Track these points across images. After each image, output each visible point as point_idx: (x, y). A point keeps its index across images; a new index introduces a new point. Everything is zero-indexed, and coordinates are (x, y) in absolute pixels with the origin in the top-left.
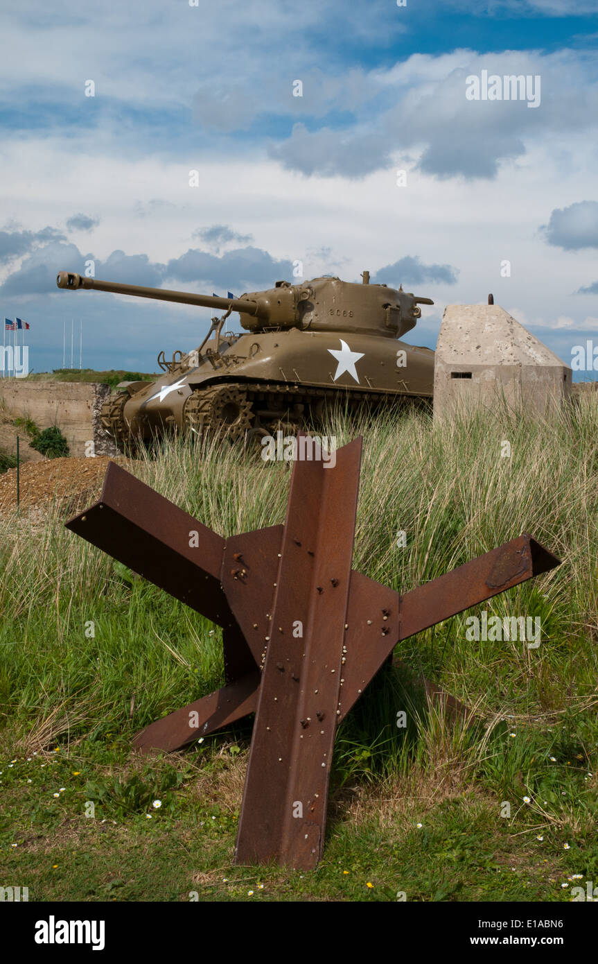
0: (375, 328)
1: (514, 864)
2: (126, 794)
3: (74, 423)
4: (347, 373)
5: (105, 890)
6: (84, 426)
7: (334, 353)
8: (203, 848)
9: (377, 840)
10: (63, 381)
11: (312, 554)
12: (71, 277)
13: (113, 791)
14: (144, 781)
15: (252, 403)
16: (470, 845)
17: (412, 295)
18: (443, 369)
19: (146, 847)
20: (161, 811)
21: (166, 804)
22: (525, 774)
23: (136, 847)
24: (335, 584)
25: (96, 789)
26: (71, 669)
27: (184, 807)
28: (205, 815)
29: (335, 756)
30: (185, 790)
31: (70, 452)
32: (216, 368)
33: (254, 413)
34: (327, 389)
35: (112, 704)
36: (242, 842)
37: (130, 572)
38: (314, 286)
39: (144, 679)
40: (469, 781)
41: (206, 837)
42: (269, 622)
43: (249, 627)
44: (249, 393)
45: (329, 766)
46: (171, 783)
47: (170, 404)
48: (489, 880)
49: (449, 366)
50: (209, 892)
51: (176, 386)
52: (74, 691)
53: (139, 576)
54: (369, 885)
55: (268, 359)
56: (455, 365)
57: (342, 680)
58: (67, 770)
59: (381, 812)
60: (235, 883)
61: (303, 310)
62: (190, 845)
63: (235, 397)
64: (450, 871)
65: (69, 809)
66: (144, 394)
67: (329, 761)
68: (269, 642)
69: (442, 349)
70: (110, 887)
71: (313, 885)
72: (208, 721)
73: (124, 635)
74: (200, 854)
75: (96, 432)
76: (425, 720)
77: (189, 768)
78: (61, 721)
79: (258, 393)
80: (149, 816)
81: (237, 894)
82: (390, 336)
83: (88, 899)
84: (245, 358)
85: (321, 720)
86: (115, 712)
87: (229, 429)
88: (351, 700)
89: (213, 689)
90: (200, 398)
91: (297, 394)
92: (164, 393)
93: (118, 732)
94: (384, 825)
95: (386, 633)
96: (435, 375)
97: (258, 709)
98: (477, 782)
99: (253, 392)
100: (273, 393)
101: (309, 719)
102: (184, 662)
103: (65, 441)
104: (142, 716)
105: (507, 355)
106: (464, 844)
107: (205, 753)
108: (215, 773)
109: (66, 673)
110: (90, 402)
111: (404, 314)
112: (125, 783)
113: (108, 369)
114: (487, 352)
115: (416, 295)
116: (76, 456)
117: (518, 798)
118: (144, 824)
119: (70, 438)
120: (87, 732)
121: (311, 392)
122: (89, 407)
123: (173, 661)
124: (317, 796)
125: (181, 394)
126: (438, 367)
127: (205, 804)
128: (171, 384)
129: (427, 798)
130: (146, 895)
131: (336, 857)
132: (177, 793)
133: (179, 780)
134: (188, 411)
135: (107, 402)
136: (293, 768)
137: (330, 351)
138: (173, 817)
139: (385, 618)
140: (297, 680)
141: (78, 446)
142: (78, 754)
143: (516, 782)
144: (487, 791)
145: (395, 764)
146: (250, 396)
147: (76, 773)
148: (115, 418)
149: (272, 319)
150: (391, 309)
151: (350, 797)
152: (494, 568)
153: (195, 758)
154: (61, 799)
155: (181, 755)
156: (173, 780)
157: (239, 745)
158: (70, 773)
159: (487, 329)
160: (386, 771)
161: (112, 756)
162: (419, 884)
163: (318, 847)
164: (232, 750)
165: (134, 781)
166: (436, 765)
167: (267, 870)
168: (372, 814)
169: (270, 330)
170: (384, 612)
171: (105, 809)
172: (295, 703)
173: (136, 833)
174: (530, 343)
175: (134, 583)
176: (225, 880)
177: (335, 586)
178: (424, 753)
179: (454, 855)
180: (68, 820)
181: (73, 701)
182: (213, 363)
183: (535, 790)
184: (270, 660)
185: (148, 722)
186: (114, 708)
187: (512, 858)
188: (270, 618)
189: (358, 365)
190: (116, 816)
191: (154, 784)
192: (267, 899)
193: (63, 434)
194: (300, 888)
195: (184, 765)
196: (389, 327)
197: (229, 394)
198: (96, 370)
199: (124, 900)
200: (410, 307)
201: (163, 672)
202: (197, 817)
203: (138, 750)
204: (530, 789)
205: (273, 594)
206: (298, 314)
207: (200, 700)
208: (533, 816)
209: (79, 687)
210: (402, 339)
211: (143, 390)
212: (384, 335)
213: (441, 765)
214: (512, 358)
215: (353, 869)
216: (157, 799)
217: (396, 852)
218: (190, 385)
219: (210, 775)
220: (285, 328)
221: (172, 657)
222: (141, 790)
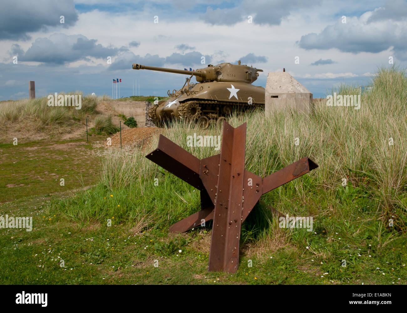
0: (243, 80)
1: (304, 270)
2: (169, 248)
3: (139, 116)
4: (234, 96)
5: (165, 281)
6: (142, 116)
7: (229, 89)
8: (197, 266)
9: (257, 262)
10: (135, 101)
11: (230, 164)
12: (137, 65)
13: (164, 246)
14: (175, 243)
15: (201, 108)
16: (289, 264)
17: (256, 68)
18: (268, 95)
19: (177, 266)
20: (182, 254)
21: (183, 251)
22: (307, 239)
23: (174, 266)
24: (239, 174)
25: (158, 246)
26: (147, 205)
27: (189, 252)
28: (196, 255)
29: (241, 234)
30: (189, 246)
31: (138, 125)
32: (188, 96)
33: (202, 111)
34: (226, 102)
35: (161, 217)
36: (210, 264)
37: (164, 170)
38: (222, 66)
39: (172, 207)
40: (287, 241)
41: (197, 262)
42: (216, 189)
43: (210, 190)
44: (200, 104)
45: (239, 238)
46: (184, 244)
47: (172, 108)
48: (296, 275)
49: (270, 93)
50: (200, 281)
51: (174, 102)
52: (148, 212)
53: (167, 171)
54: (255, 278)
55: (206, 92)
56: (272, 93)
57: (243, 208)
58: (148, 239)
59: (257, 253)
60: (209, 278)
61: (218, 74)
62: (192, 265)
63: (195, 105)
64: (282, 273)
65: (150, 253)
66: (163, 105)
67: (239, 236)
68: (217, 196)
69: (267, 88)
70: (167, 280)
71: (236, 279)
72: (196, 222)
73: (164, 192)
74: (196, 268)
75: (146, 119)
76: (271, 221)
77: (190, 238)
78: (145, 222)
79: (203, 104)
80: (177, 255)
81: (210, 282)
82: (249, 83)
83: (160, 284)
84: (198, 92)
85: (236, 222)
86: (162, 219)
87: (193, 117)
88: (246, 215)
89: (196, 211)
90: (183, 106)
91: (217, 104)
92: (171, 105)
93: (164, 226)
94: (259, 257)
95: (258, 192)
96: (265, 97)
97: (214, 218)
98: (290, 242)
99: (201, 104)
100: (208, 104)
101: (231, 222)
102: (185, 201)
103: (136, 122)
104: (172, 220)
105: (290, 89)
106: (287, 263)
107: (195, 233)
108: (199, 240)
109: (145, 206)
110: (144, 108)
111: (253, 75)
112: (168, 244)
113: (148, 96)
114: (283, 88)
115: (257, 69)
116: (140, 127)
117: (304, 247)
118: (176, 258)
119: (137, 121)
120: (154, 226)
121: (221, 103)
122: (144, 110)
123: (181, 201)
124: (236, 248)
125: (176, 105)
126: (266, 94)
127: (196, 251)
128: (172, 101)
129: (273, 247)
130: (179, 283)
131: (243, 269)
132: (186, 247)
133: (187, 243)
134: (178, 111)
135: (150, 108)
136: (227, 239)
137: (228, 89)
138: (186, 256)
139: (257, 186)
140: (227, 208)
141: (140, 123)
142: (151, 234)
143: (303, 241)
144: (293, 245)
145: (261, 236)
146: (201, 105)
147: (151, 241)
148: (153, 114)
149: (207, 78)
150: (249, 73)
151: (246, 248)
152: (296, 168)
153: (192, 235)
154: (147, 250)
155: (186, 234)
156: (185, 243)
157: (207, 230)
158: (149, 241)
159: (283, 80)
160: (258, 239)
161: (163, 234)
162: (272, 277)
163: (237, 265)
164: (204, 232)
165: (171, 243)
166: (276, 236)
167: (220, 274)
168: (254, 253)
169: (206, 82)
170: (257, 184)
171: (162, 253)
172: (226, 216)
173: (174, 261)
174: (298, 85)
175: (166, 174)
176: (205, 277)
177: (239, 175)
178: (271, 232)
179: (283, 267)
180: (150, 257)
181: (148, 215)
182: (187, 94)
183: (310, 244)
184: (217, 201)
185: (174, 223)
186: (162, 218)
187: (303, 267)
188: (217, 187)
189: (238, 93)
190: (166, 255)
191: (178, 244)
192: (220, 284)
193: (135, 119)
194: (231, 279)
195: (188, 237)
196: (248, 80)
197: (193, 105)
198: (144, 96)
199: (172, 284)
200: (255, 72)
201: (178, 205)
202: (194, 256)
203: (171, 232)
204: (308, 244)
205: (218, 178)
206: (216, 76)
207: (192, 215)
208: (309, 253)
209: (150, 211)
210: (252, 84)
211: (163, 104)
212: (246, 82)
213: (277, 236)
214: (292, 90)
215: (249, 273)
216: (180, 249)
217: (264, 267)
218: (179, 102)
219: (197, 241)
220: (212, 81)
221: (181, 200)
222: (174, 246)
